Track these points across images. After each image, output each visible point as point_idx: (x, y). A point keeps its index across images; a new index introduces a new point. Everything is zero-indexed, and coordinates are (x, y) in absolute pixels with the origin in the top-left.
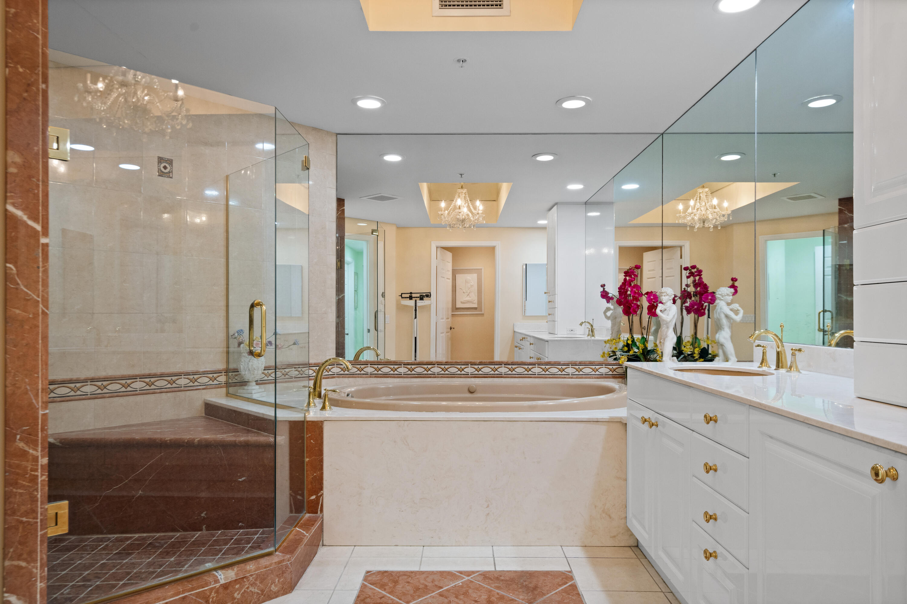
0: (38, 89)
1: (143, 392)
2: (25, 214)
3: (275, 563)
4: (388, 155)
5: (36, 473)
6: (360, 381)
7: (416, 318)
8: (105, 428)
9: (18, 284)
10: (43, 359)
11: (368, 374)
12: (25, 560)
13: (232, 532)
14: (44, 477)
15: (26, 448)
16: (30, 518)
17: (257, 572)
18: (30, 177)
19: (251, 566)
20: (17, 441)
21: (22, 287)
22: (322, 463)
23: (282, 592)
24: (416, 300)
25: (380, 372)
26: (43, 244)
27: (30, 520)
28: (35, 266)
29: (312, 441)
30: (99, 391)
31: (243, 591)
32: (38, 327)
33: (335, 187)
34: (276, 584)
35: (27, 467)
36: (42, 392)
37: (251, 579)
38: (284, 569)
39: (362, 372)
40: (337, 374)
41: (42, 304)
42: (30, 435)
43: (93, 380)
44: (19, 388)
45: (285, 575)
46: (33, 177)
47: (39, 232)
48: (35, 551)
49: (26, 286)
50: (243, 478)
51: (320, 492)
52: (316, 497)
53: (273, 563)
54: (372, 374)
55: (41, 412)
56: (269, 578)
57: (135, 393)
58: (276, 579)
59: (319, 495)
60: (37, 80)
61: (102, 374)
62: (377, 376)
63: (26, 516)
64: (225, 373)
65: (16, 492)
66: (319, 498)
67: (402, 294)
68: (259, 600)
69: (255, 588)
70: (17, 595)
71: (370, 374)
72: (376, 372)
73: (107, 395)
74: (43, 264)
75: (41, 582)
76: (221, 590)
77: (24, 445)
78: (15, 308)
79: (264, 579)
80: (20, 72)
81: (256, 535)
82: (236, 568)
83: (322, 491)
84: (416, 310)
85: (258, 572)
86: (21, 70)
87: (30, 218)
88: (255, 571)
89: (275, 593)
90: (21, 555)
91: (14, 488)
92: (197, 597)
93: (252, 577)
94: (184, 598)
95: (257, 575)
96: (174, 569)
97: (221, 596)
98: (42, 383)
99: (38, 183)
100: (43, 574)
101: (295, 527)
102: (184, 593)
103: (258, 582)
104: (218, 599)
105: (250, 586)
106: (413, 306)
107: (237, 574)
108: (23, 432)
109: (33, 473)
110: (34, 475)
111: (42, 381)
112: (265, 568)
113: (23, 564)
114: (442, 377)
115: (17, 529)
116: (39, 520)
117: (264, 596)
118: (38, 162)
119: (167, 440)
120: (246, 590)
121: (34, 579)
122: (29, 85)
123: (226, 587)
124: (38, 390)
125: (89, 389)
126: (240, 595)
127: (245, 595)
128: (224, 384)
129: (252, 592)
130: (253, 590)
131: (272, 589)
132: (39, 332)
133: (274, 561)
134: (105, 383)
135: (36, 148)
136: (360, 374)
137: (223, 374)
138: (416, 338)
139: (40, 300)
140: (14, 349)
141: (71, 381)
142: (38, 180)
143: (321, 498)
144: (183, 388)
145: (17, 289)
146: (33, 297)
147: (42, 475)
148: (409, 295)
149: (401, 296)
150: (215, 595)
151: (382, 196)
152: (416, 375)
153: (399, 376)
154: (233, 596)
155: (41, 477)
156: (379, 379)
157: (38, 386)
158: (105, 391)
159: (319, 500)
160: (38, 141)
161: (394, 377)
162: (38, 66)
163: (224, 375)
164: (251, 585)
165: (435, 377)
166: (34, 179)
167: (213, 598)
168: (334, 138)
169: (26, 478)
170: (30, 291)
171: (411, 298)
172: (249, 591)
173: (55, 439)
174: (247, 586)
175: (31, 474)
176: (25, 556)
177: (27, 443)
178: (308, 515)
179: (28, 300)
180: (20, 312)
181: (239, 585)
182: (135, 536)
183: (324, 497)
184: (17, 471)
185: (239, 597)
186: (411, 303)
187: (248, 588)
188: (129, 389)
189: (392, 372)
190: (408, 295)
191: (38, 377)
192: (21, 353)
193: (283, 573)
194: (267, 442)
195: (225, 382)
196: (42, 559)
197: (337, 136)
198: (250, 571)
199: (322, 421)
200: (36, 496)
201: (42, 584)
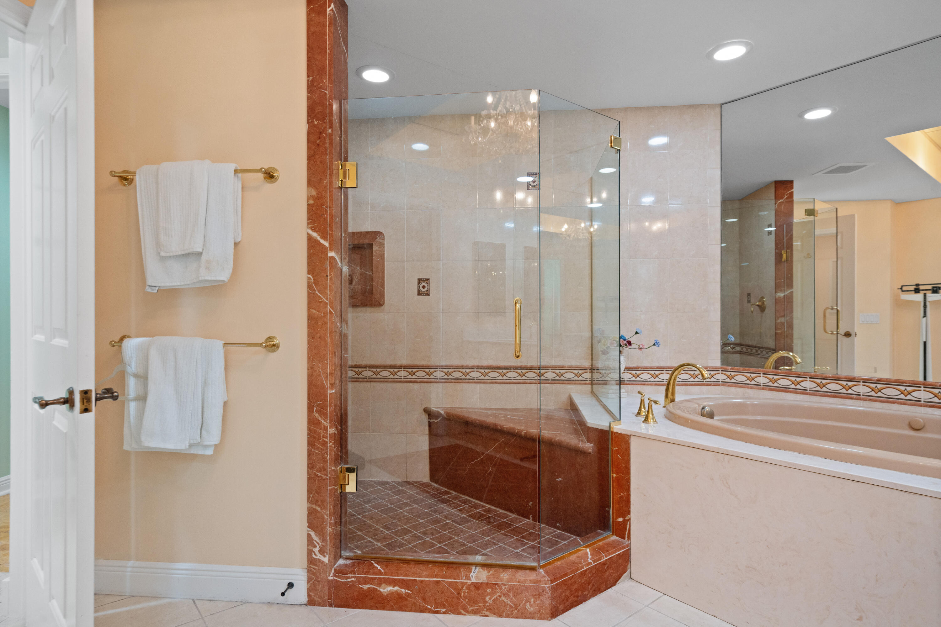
0: (326, 134)
1: (516, 382)
2: (319, 235)
3: (530, 581)
4: (809, 112)
5: (326, 440)
6: (751, 392)
7: (925, 316)
8: (486, 409)
9: (315, 290)
10: (330, 349)
11: (760, 385)
12: (319, 506)
13: (551, 529)
14: (331, 444)
15: (320, 419)
16: (322, 474)
17: (509, 583)
18: (322, 205)
19: (505, 575)
20: (314, 412)
21: (317, 292)
22: (628, 483)
23: (538, 616)
24: (925, 294)
25: (776, 384)
26: (329, 257)
27: (323, 476)
28: (325, 275)
29: (619, 455)
30: (482, 377)
31: (495, 597)
32: (327, 323)
33: (719, 166)
34: (531, 603)
35: (321, 434)
36: (329, 376)
37: (504, 589)
38: (541, 591)
39: (753, 382)
40: (722, 382)
41: (329, 305)
42: (322, 409)
43: (478, 367)
44: (315, 371)
45: (541, 598)
46: (324, 205)
47: (327, 248)
48: (326, 501)
49: (319, 292)
50: (560, 479)
51: (627, 515)
52: (623, 521)
53: (527, 580)
54: (765, 386)
55: (329, 392)
56: (524, 594)
57: (509, 381)
58: (532, 598)
59: (626, 519)
60: (326, 128)
61: (485, 363)
62: (772, 389)
63: (320, 472)
64: (589, 370)
65: (314, 452)
66: (626, 522)
67: (902, 286)
68: (512, 614)
69: (507, 599)
70: (315, 532)
71: (763, 385)
72: (771, 384)
73: (488, 381)
74: (330, 273)
75: (329, 528)
76: (472, 588)
77: (319, 416)
78: (313, 309)
79: (518, 594)
80: (315, 124)
81: (565, 541)
82: (493, 571)
83: (629, 516)
84: (925, 307)
85: (511, 584)
86: (316, 123)
87: (321, 238)
88: (508, 582)
89: (530, 613)
90: (317, 501)
91: (313, 448)
92: (449, 586)
93: (504, 587)
94: (438, 582)
95: (510, 586)
96: (479, 549)
97: (472, 593)
98: (329, 369)
99: (326, 209)
100: (331, 521)
101: (588, 546)
102: (437, 578)
103: (511, 595)
104: (469, 595)
105: (502, 595)
106: (919, 302)
107: (488, 577)
108: (318, 405)
109: (324, 439)
110: (325, 441)
111: (329, 367)
112: (519, 582)
113: (319, 509)
114: (870, 400)
115: (315, 480)
116: (328, 477)
117: (518, 611)
118: (326, 193)
119: (504, 428)
120: (498, 597)
121: (325, 523)
122: (321, 132)
123: (478, 586)
124: (327, 374)
125: (475, 374)
126: (491, 600)
127: (497, 602)
128: (589, 380)
129: (505, 603)
130: (505, 600)
131: (527, 607)
132: (327, 328)
133: (529, 578)
134: (487, 371)
135: (325, 182)
136: (751, 384)
137: (588, 371)
138: (925, 343)
139: (328, 302)
140: (312, 340)
141: (463, 367)
142: (327, 207)
143: (628, 523)
144: (550, 381)
145: (314, 294)
146: (324, 300)
147: (330, 442)
148: (915, 287)
149: (901, 289)
150: (467, 591)
151: (841, 167)
152: (829, 394)
153: (803, 392)
154: (485, 598)
155: (329, 443)
156: (775, 393)
157: (327, 371)
158: (487, 377)
159: (627, 524)
160: (327, 176)
161: (796, 393)
162: (327, 116)
163: (590, 372)
164: (504, 595)
165: (860, 399)
166: (324, 207)
167: (465, 592)
168: (718, 110)
169: (320, 442)
170: (322, 295)
171: (917, 291)
172: (501, 600)
173: (445, 412)
174: (499, 594)
175: (323, 440)
176: (319, 503)
177: (320, 414)
178: (614, 538)
179: (320, 302)
180: (316, 312)
181: (490, 590)
182: (487, 506)
183: (632, 523)
184: (314, 435)
185: (491, 601)
186: (919, 297)
187: (500, 596)
188: (505, 377)
189: (793, 386)
190: (912, 288)
191: (327, 363)
192: (317, 344)
193: (540, 595)
194: (577, 447)
195: (591, 379)
196: (330, 509)
197: (721, 107)
198: (501, 580)
199: (628, 435)
200: (326, 458)
201: (330, 529)
